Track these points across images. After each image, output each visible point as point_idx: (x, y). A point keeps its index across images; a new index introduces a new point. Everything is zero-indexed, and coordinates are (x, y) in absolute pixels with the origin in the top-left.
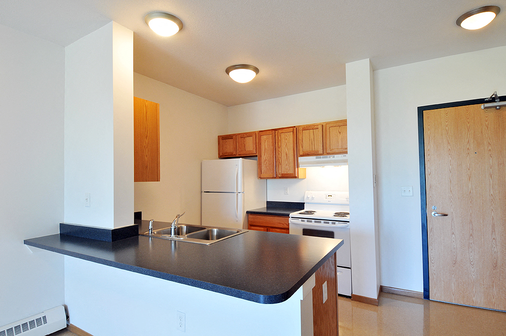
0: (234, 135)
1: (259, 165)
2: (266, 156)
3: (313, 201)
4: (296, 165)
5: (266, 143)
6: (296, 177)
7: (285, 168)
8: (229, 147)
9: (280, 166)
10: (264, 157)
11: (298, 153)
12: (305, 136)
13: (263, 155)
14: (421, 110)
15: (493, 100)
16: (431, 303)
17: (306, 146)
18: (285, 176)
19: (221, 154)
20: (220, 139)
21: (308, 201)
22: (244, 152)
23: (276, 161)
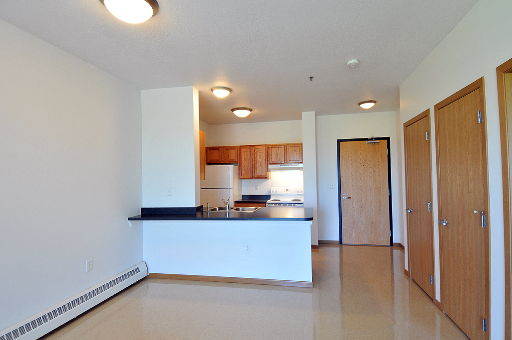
0: (220, 147)
1: (240, 169)
2: (245, 163)
3: (276, 193)
4: (267, 170)
5: (245, 155)
6: (266, 178)
7: (259, 172)
8: (215, 156)
9: (256, 171)
10: (243, 164)
11: (268, 161)
12: (274, 152)
13: (243, 163)
14: (339, 141)
15: (372, 139)
16: (343, 246)
17: (273, 158)
18: (258, 177)
19: (208, 161)
20: (208, 149)
21: (273, 193)
22: (228, 160)
23: (253, 167)
